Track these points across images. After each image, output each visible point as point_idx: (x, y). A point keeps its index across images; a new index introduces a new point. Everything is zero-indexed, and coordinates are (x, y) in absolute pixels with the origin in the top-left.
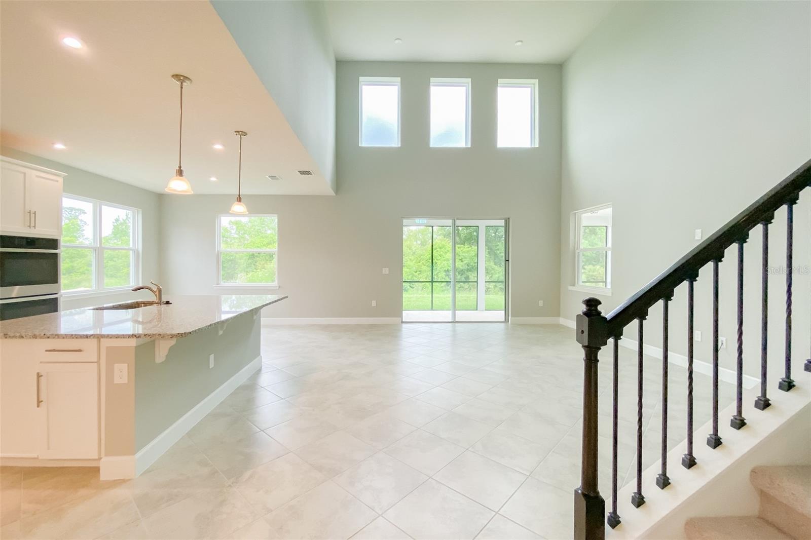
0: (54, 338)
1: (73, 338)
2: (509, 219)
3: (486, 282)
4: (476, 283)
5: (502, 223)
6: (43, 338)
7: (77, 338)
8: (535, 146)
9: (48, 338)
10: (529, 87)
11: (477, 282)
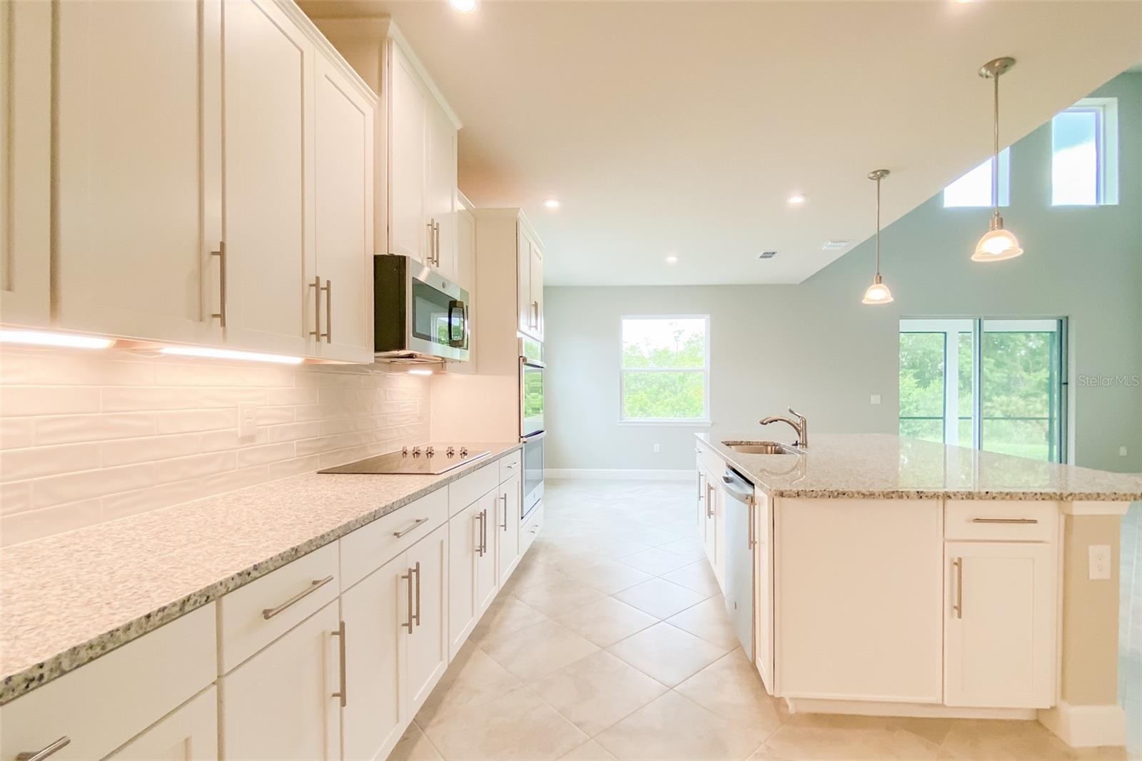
0: (1003, 499)
1: (1037, 499)
2: (1067, 318)
3: (960, 418)
4: (942, 420)
5: (1052, 325)
6: (985, 499)
7: (1043, 499)
8: (1108, 203)
9: (994, 498)
10: (1093, 111)
11: (944, 418)
